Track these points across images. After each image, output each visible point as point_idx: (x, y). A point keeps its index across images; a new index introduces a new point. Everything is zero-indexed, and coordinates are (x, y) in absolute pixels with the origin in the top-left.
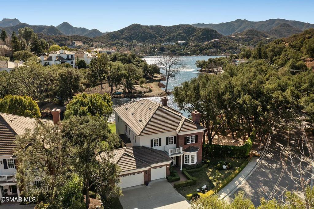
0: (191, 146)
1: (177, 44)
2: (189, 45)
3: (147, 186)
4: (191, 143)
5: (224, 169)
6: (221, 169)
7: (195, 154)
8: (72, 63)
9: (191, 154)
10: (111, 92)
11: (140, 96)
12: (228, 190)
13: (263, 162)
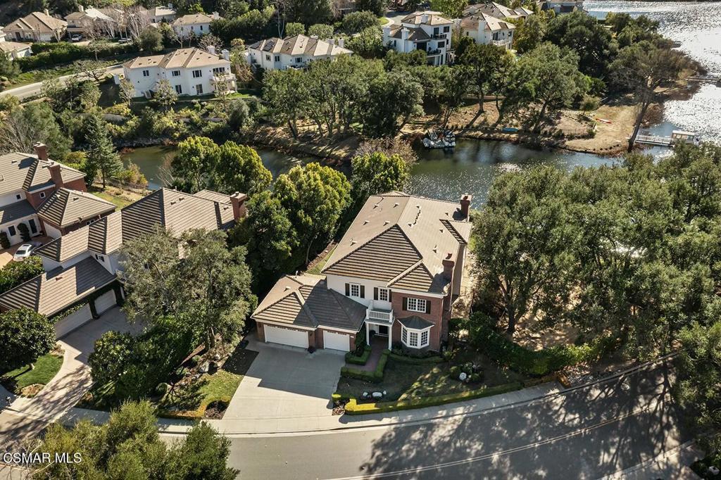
0: (416, 317)
3: (309, 354)
4: (416, 310)
5: (460, 380)
6: (454, 378)
7: (419, 332)
8: (441, 45)
9: (410, 330)
10: (495, 125)
11: (554, 147)
12: (409, 417)
13: (560, 400)
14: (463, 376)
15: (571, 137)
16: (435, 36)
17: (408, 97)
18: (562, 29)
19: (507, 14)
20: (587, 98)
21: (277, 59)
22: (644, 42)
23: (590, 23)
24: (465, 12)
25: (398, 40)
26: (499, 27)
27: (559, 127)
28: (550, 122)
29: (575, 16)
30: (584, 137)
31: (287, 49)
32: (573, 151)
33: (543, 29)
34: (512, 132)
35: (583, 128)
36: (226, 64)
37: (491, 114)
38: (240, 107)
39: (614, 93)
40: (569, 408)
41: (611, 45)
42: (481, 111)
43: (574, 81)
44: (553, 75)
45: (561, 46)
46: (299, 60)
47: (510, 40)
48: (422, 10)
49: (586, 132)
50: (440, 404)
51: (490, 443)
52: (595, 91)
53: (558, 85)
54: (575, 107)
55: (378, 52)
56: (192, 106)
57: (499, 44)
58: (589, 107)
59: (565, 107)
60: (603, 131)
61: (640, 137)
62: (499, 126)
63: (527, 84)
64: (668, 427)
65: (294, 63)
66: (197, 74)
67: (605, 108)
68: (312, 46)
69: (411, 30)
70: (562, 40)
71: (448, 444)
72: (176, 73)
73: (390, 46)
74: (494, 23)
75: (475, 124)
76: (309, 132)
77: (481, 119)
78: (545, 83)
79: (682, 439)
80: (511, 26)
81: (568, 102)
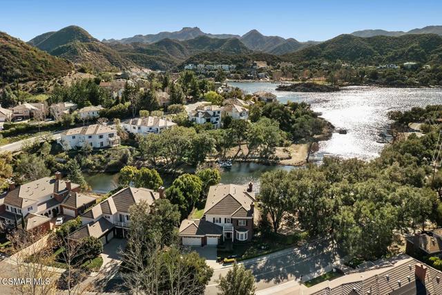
0: (242, 228)
1: (402, 67)
2: (421, 70)
3: (202, 247)
4: (242, 225)
5: (262, 249)
6: (260, 248)
7: (244, 233)
8: (217, 119)
9: (241, 233)
10: (247, 155)
11: (275, 163)
12: (247, 262)
13: (299, 251)
14: (263, 247)
15: (282, 159)
16: (214, 116)
17: (210, 144)
18: (270, 110)
19: (244, 104)
20: (286, 142)
21: (139, 128)
22: (306, 115)
23: (282, 108)
24: (224, 103)
25: (197, 118)
26: (242, 111)
27: (276, 155)
28: (272, 153)
29: (274, 105)
30: (287, 159)
31: (145, 123)
32: (284, 165)
33: (261, 110)
34: (255, 158)
35: (286, 155)
36: (115, 131)
37: (245, 150)
38: (126, 152)
39: (296, 140)
40: (302, 253)
41: (292, 117)
42: (240, 149)
43: (280, 135)
44: (270, 132)
45: (271, 118)
46: (151, 129)
47: (247, 116)
48: (200, 101)
49: (288, 156)
50: (258, 257)
51: (278, 266)
52: (288, 138)
53: (273, 136)
54: (281, 145)
55: (188, 124)
56: (100, 153)
57: (242, 118)
58: (287, 145)
59: (277, 146)
60: (295, 156)
61: (311, 158)
62: (249, 156)
63: (259, 136)
64: (336, 255)
65: (148, 130)
66: (101, 137)
67: (293, 145)
68: (157, 122)
69: (203, 113)
70: (271, 116)
71: (264, 268)
72: (90, 137)
73: (193, 121)
74: (240, 109)
75: (238, 155)
76: (161, 163)
77: (240, 153)
78: (268, 135)
79: (341, 257)
80: (247, 110)
81: (278, 144)
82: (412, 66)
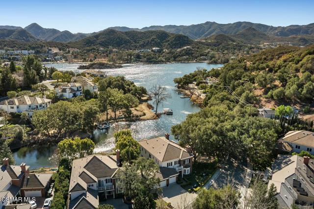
0: (187, 165)
1: (152, 51)
2: (163, 52)
3: (168, 187)
5: (204, 176)
8: (81, 93)
9: (187, 169)
10: (115, 117)
13: (224, 170)
16: (78, 90)
21: (18, 107)
25: (64, 94)
27: (134, 114)
28: (130, 113)
30: (144, 115)
31: (22, 103)
34: (122, 118)
35: (140, 113)
37: (111, 113)
47: (97, 89)
64: (242, 166)
65: (29, 108)
68: (34, 100)
69: (70, 89)
73: (61, 96)
76: (54, 134)
77: (109, 116)
80: (97, 84)
82: (158, 50)
